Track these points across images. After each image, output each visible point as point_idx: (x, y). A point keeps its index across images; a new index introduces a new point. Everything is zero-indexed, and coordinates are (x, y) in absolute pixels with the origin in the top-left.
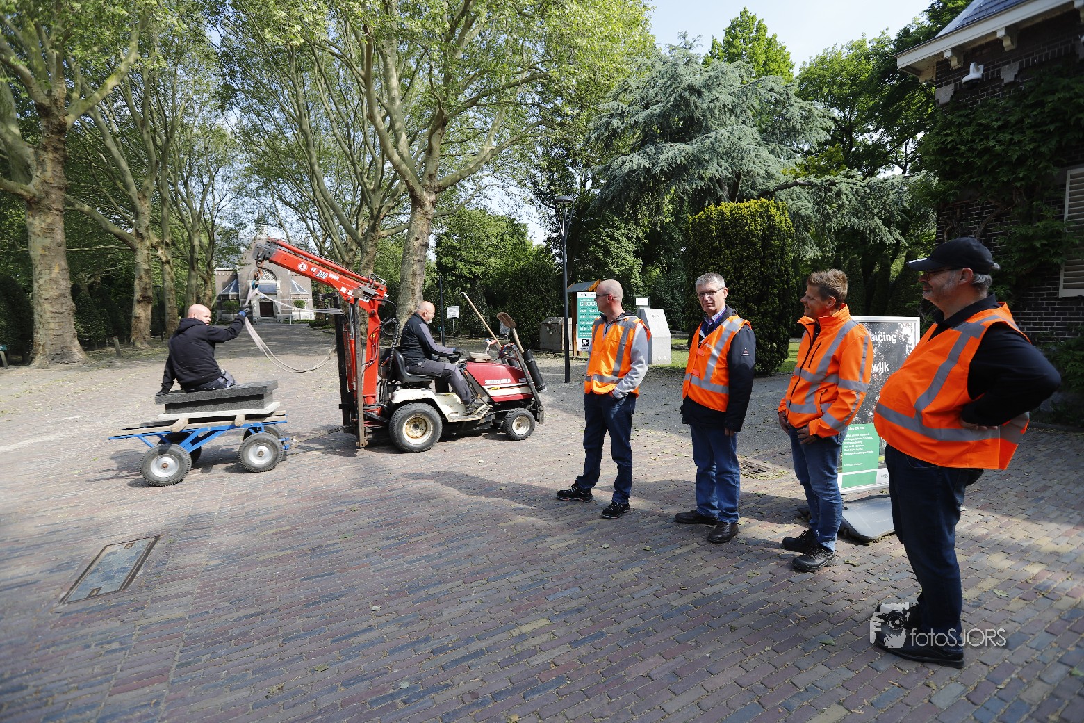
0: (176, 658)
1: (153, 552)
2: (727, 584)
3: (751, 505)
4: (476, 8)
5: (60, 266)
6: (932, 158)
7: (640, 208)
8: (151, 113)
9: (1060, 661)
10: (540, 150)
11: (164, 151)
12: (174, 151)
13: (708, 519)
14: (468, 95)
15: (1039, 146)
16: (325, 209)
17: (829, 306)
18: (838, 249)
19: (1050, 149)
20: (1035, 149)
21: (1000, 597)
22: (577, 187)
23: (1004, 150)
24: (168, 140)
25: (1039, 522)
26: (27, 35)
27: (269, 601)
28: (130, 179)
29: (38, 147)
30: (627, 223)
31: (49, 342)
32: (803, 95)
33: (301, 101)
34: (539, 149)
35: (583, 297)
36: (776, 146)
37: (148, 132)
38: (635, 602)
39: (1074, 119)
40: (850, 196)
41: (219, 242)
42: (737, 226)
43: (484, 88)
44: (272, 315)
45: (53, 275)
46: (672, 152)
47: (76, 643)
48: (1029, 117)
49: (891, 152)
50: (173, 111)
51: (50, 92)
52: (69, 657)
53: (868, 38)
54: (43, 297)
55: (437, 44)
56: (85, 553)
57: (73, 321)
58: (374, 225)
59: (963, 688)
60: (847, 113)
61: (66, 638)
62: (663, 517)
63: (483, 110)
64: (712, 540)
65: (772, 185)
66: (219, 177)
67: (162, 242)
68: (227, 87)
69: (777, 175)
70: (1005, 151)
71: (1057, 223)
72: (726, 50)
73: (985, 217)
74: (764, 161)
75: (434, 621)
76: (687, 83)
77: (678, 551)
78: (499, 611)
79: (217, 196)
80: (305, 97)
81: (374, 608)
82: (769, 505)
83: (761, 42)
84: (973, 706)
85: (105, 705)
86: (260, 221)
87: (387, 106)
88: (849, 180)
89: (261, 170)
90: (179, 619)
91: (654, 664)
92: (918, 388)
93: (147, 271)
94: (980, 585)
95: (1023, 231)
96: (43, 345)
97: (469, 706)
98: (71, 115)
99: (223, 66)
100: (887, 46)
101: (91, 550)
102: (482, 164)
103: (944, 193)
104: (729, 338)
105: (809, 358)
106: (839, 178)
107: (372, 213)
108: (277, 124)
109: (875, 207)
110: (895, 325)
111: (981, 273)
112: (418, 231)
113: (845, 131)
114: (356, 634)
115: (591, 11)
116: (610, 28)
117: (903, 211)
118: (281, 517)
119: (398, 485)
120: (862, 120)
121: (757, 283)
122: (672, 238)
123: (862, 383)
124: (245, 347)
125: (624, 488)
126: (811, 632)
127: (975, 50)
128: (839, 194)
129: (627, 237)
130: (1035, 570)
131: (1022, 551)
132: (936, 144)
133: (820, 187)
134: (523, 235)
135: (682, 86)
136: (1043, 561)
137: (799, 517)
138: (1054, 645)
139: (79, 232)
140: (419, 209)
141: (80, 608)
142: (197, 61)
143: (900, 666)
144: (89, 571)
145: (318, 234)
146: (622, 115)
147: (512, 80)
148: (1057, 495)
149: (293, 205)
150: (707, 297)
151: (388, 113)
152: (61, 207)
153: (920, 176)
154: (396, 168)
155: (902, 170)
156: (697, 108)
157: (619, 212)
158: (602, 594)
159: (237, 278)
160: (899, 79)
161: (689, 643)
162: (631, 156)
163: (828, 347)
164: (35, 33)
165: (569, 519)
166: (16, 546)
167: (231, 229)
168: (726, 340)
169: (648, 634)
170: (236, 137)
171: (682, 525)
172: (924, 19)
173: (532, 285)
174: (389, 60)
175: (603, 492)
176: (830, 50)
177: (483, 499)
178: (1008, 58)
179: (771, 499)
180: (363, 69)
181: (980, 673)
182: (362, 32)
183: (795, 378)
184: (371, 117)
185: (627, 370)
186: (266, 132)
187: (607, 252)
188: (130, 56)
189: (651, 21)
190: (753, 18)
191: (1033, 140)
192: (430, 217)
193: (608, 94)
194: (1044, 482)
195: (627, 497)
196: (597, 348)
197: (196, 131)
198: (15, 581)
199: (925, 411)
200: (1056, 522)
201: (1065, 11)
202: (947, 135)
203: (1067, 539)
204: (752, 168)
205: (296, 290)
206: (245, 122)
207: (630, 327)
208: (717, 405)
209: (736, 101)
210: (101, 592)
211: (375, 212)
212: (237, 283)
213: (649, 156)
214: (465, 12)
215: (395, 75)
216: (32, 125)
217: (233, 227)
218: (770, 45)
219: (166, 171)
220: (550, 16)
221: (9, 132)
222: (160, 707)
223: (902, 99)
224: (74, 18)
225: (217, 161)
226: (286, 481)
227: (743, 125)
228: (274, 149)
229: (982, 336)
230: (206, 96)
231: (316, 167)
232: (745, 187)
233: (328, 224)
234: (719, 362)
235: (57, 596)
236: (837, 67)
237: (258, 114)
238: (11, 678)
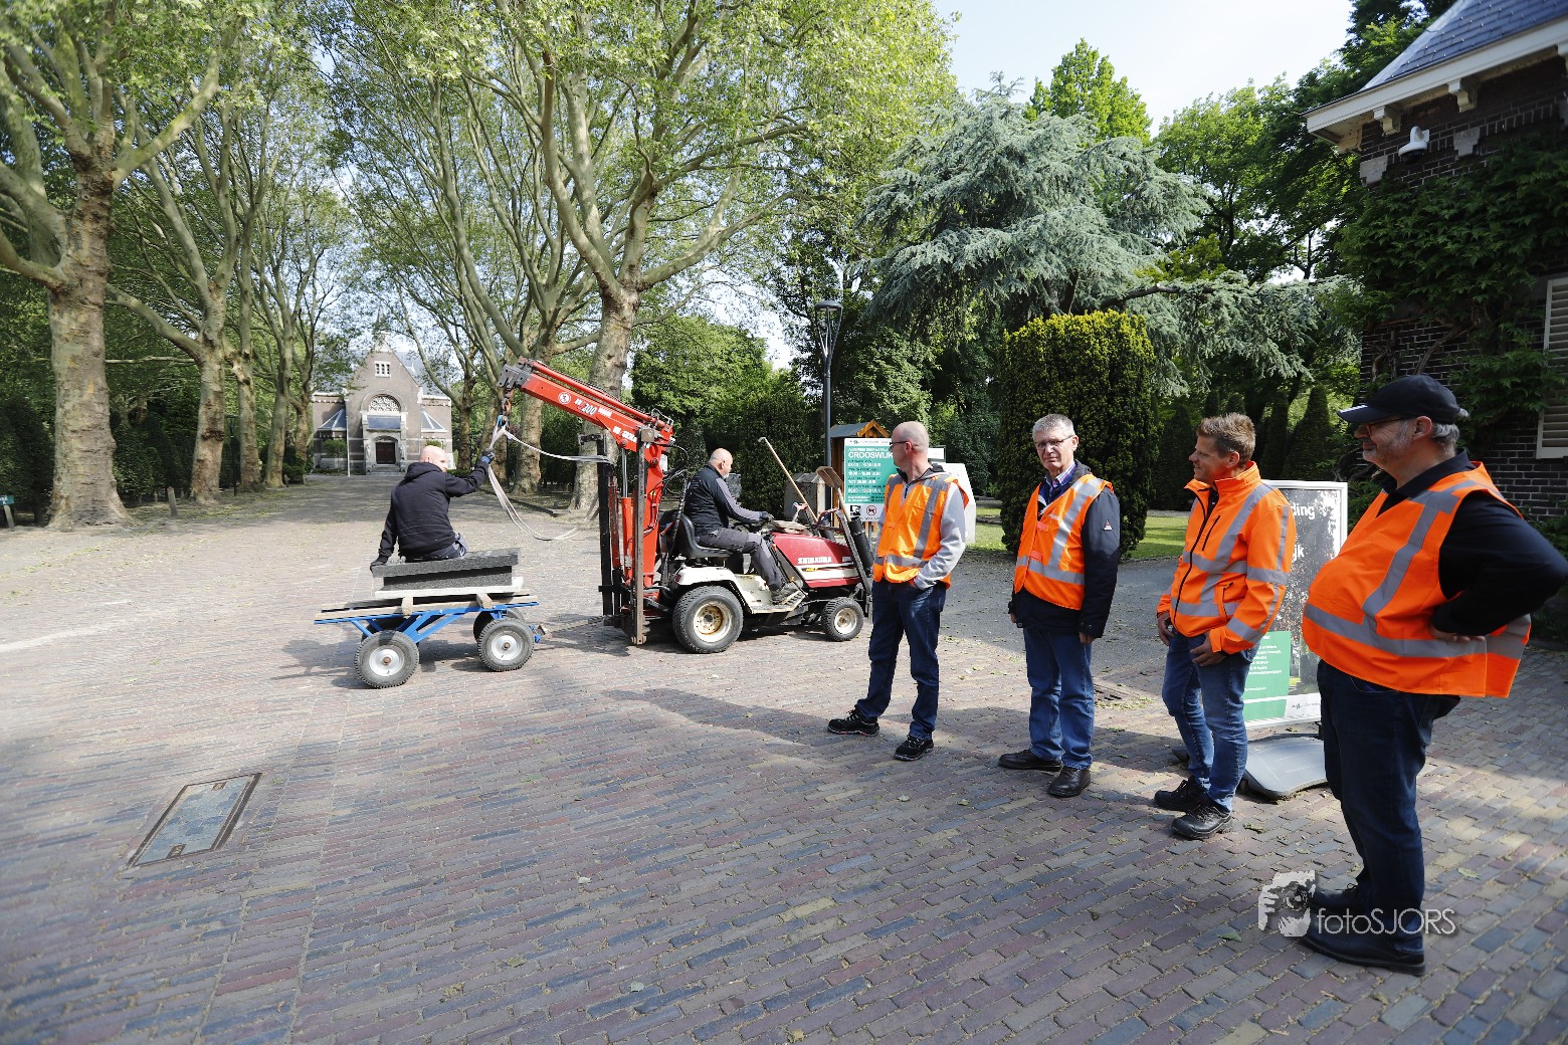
0: (306, 945)
1: (254, 797)
2: (1080, 854)
3: (1106, 744)
4: (706, 33)
5: (96, 384)
6: (1357, 259)
7: (932, 319)
8: (231, 169)
9: (1559, 968)
10: (788, 235)
11: (246, 222)
12: (261, 224)
13: (1047, 764)
14: (685, 154)
15: (1509, 246)
16: (475, 312)
17: (1231, 465)
18: (1215, 382)
19: (1524, 251)
20: (1502, 250)
21: (1467, 879)
22: (840, 287)
23: (1459, 250)
24: (253, 208)
25: (1516, 776)
26: (61, 55)
27: (430, 868)
28: (198, 262)
29: (71, 215)
30: (911, 339)
31: (76, 494)
32: (1166, 164)
33: (447, 157)
34: (786, 232)
35: (853, 444)
36: (1128, 235)
37: (226, 196)
38: (953, 878)
39: (1558, 208)
40: (1233, 309)
41: (321, 355)
42: (1074, 348)
43: (711, 144)
44: (394, 462)
45: (86, 398)
46: (982, 242)
47: (159, 922)
48: (1494, 205)
49: (1287, 247)
50: (262, 168)
51: (91, 135)
52: (151, 940)
53: (1258, 85)
54: (70, 428)
55: (648, 81)
56: (156, 796)
57: (110, 462)
58: (547, 335)
59: (1425, 1003)
60: (1226, 191)
61: (143, 915)
62: (982, 759)
63: (707, 175)
64: (1054, 792)
65: (1121, 290)
66: (323, 262)
67: (240, 353)
68: (341, 135)
69: (1129, 277)
70: (1461, 251)
71: (1535, 354)
72: (1055, 98)
73: (1431, 344)
74: (1112, 257)
75: (669, 899)
76: (1005, 144)
77: (1008, 808)
78: (760, 887)
79: (319, 288)
80: (451, 151)
81: (582, 880)
82: (1132, 744)
83: (1104, 87)
84: (1440, 1027)
85: (211, 1008)
86: (381, 326)
87: (571, 166)
88: (1232, 286)
89: (385, 254)
90: (303, 890)
91: (987, 962)
92: (1365, 582)
93: (218, 395)
94: (1439, 862)
95: (1486, 365)
96: (67, 498)
97: (731, 1019)
98: (120, 170)
99: (336, 105)
100: (1283, 97)
101: (163, 792)
102: (705, 252)
103: (1374, 307)
104: (1084, 506)
105: (1203, 538)
106: (1218, 283)
107: (544, 318)
108: (409, 189)
109: (1268, 326)
110: (1314, 492)
111: (1444, 423)
112: (612, 346)
113: (1223, 217)
114: (560, 916)
115: (869, 39)
116: (895, 64)
117: (1308, 332)
118: (433, 750)
119: (600, 708)
120: (1248, 201)
121: (1102, 431)
122: (975, 363)
123: (1281, 573)
124: (357, 506)
125: (927, 717)
126: (1206, 922)
127: (1417, 109)
128: (1217, 306)
129: (910, 361)
130: (1514, 842)
131: (1495, 816)
132: (1362, 239)
133: (1189, 295)
134: (758, 355)
135: (998, 148)
136: (1525, 830)
137: (1175, 763)
138: (1548, 945)
139: (120, 337)
140: (613, 315)
141: (158, 872)
142: (298, 97)
143: (1335, 970)
144: (164, 821)
145: (464, 346)
146: (910, 188)
147: (750, 134)
148: (1539, 738)
149: (429, 305)
150: (1050, 448)
151: (572, 175)
152: (101, 302)
153: (1332, 284)
154: (584, 256)
155: (1303, 274)
156: (1017, 181)
157: (900, 325)
158: (905, 865)
159: (344, 408)
160: (1301, 145)
161: (1036, 934)
162: (923, 245)
163: (1230, 521)
164: (73, 53)
165: (850, 759)
166: (55, 784)
167: (338, 337)
168: (1079, 508)
169: (975, 921)
170: (350, 205)
171: (1009, 771)
172: (1337, 62)
173: (775, 425)
174: (576, 102)
175: (895, 723)
176: (1203, 101)
177: (721, 729)
178: (1464, 121)
179: (1132, 737)
180: (539, 113)
181: (1449, 984)
182: (541, 63)
183: (1183, 566)
184: (549, 182)
185: (935, 548)
186: (394, 199)
187: (881, 381)
188: (203, 88)
189: (951, 56)
190: (1094, 54)
191: (1500, 237)
192: (629, 326)
193: (890, 157)
194: (1520, 720)
195: (930, 729)
196: (892, 518)
197: (293, 196)
198: (59, 833)
199: (1380, 614)
200: (1541, 777)
201: (1545, 58)
202: (1377, 227)
203: (1558, 800)
204: (1095, 267)
205: (429, 427)
206: (363, 184)
207: (941, 488)
208: (1069, 600)
209: (1074, 171)
210: (185, 851)
211: (549, 317)
212: (344, 414)
213: (949, 246)
214: (686, 38)
215: (584, 123)
216: (59, 183)
217: (341, 334)
218: (1118, 92)
219: (249, 252)
220: (811, 46)
221: (30, 191)
222: (291, 1012)
223: (1306, 173)
224: (135, 34)
225: (321, 240)
226: (436, 699)
227: (1084, 206)
228: (405, 223)
229: (1455, 510)
230: (309, 147)
231: (466, 251)
232: (1082, 293)
233: (478, 331)
234: (1069, 539)
235: (123, 856)
236: (1214, 127)
237: (384, 173)
238: (72, 969)
